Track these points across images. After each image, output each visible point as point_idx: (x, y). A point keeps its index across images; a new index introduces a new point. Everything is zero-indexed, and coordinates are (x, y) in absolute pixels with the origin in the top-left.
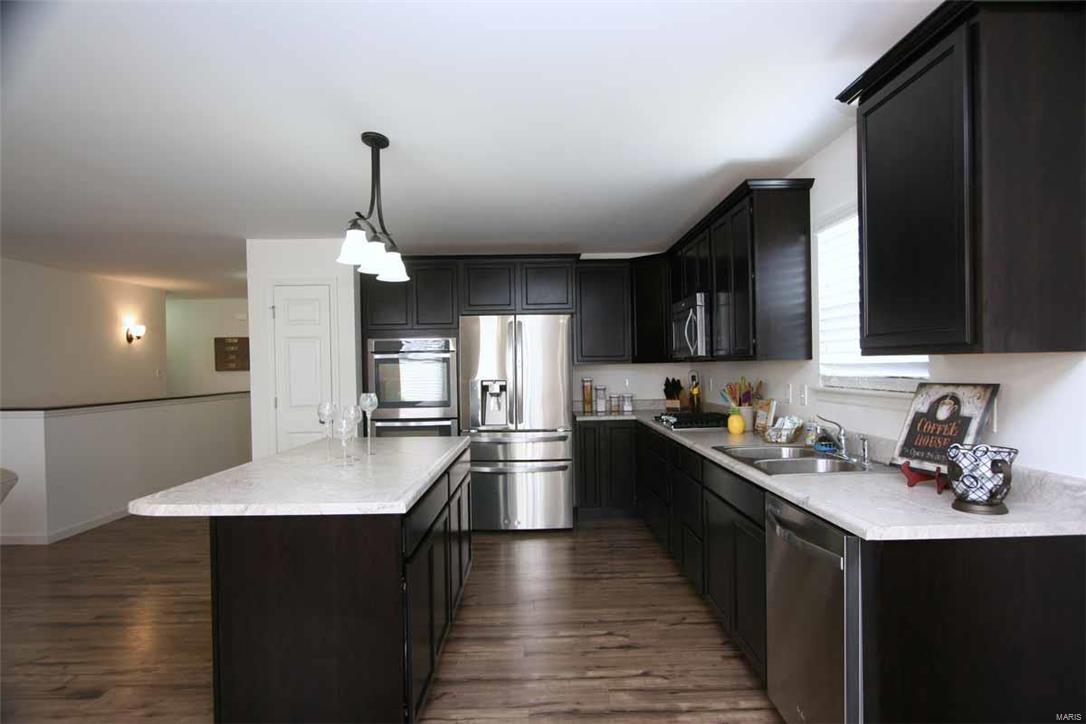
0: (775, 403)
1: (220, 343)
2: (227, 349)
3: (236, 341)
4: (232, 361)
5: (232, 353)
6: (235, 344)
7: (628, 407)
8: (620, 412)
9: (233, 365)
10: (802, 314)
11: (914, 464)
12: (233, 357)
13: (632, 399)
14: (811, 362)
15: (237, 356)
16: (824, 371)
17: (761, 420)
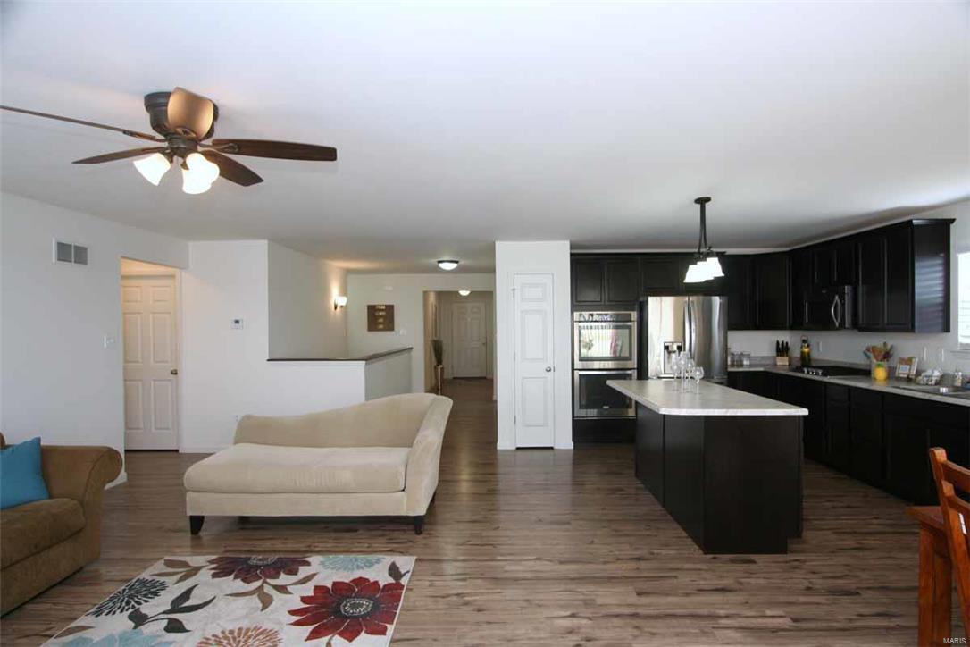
0: (917, 360)
1: (372, 310)
2: (377, 314)
3: (384, 307)
4: (380, 323)
5: (381, 317)
6: (382, 310)
7: (746, 362)
8: (742, 365)
9: (381, 327)
10: (940, 304)
12: (381, 320)
13: (749, 357)
14: (947, 334)
15: (384, 320)
16: (962, 340)
17: (903, 371)
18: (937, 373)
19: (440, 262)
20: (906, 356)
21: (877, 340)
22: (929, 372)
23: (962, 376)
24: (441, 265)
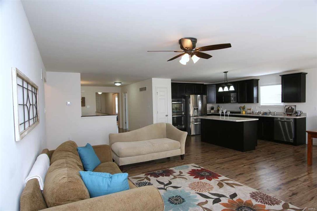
0: (252, 109)
11: (288, 113)
14: (258, 103)
16: (261, 104)
17: (249, 111)
18: (257, 112)
19: (115, 83)
20: (249, 108)
21: (242, 105)
22: (256, 111)
23: (263, 112)
24: (116, 84)
